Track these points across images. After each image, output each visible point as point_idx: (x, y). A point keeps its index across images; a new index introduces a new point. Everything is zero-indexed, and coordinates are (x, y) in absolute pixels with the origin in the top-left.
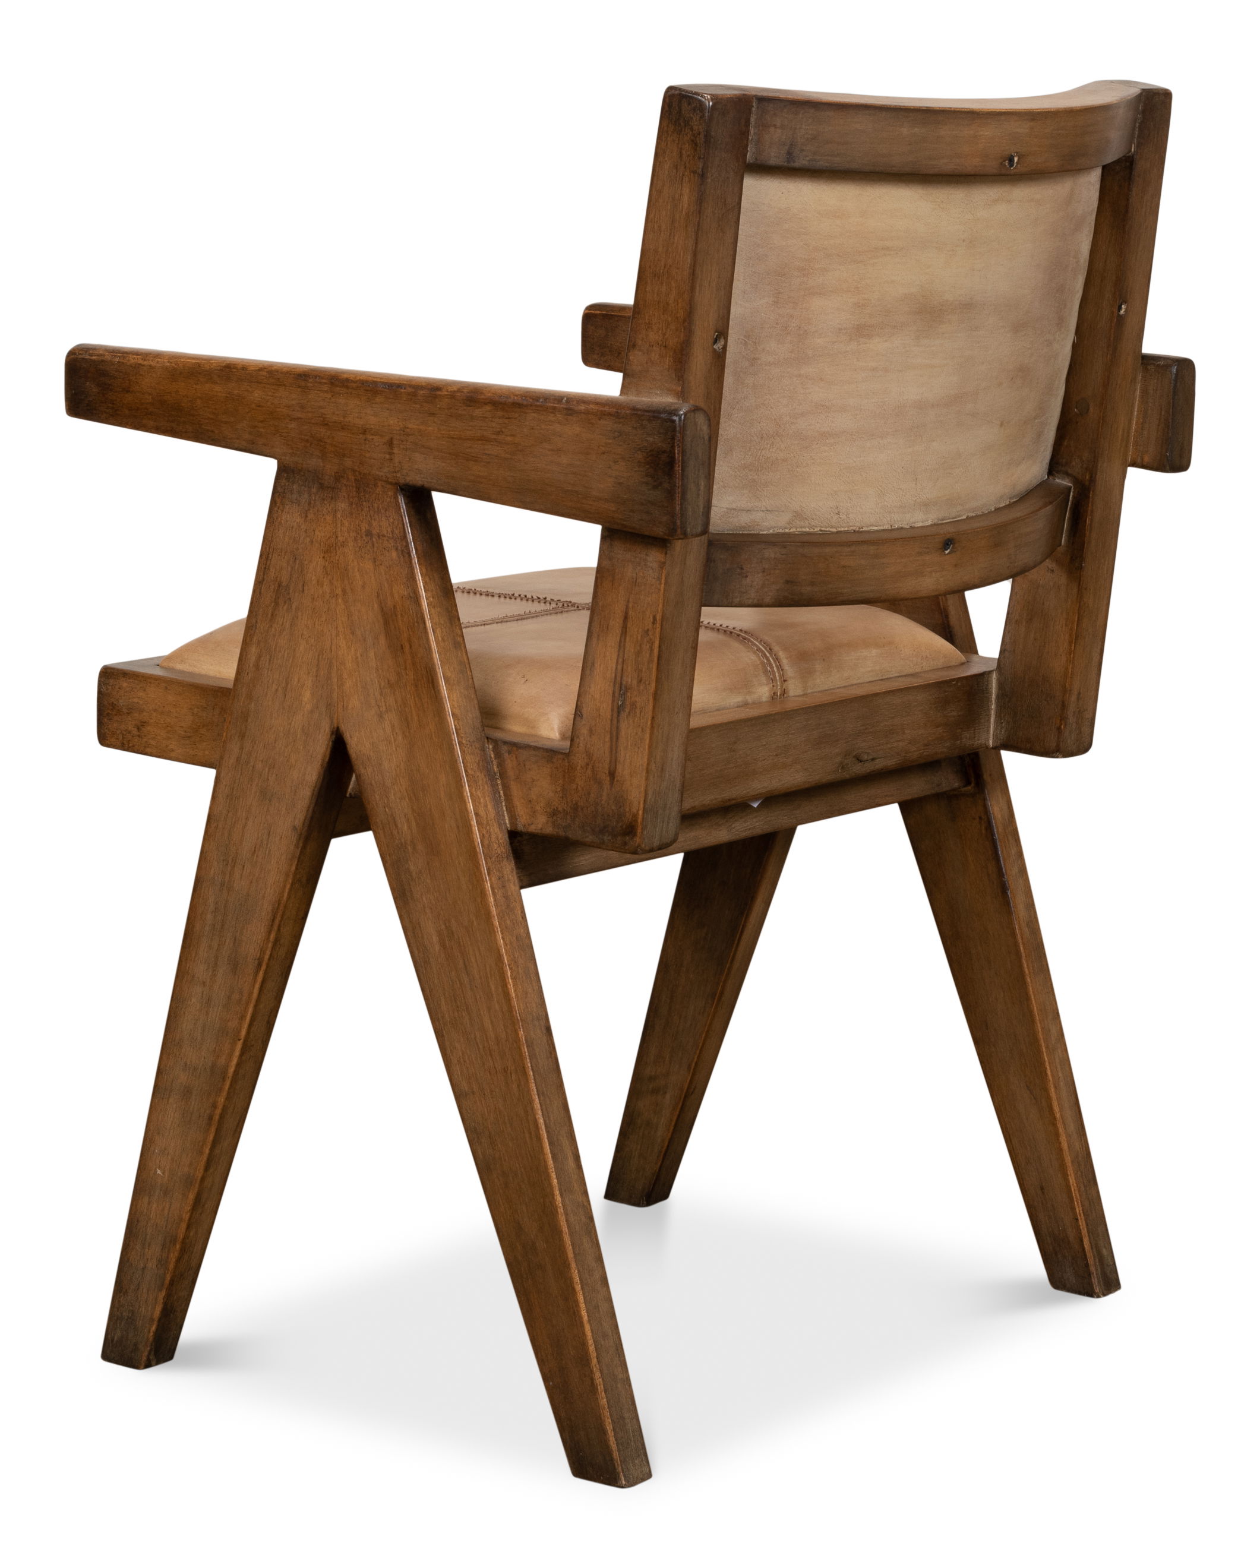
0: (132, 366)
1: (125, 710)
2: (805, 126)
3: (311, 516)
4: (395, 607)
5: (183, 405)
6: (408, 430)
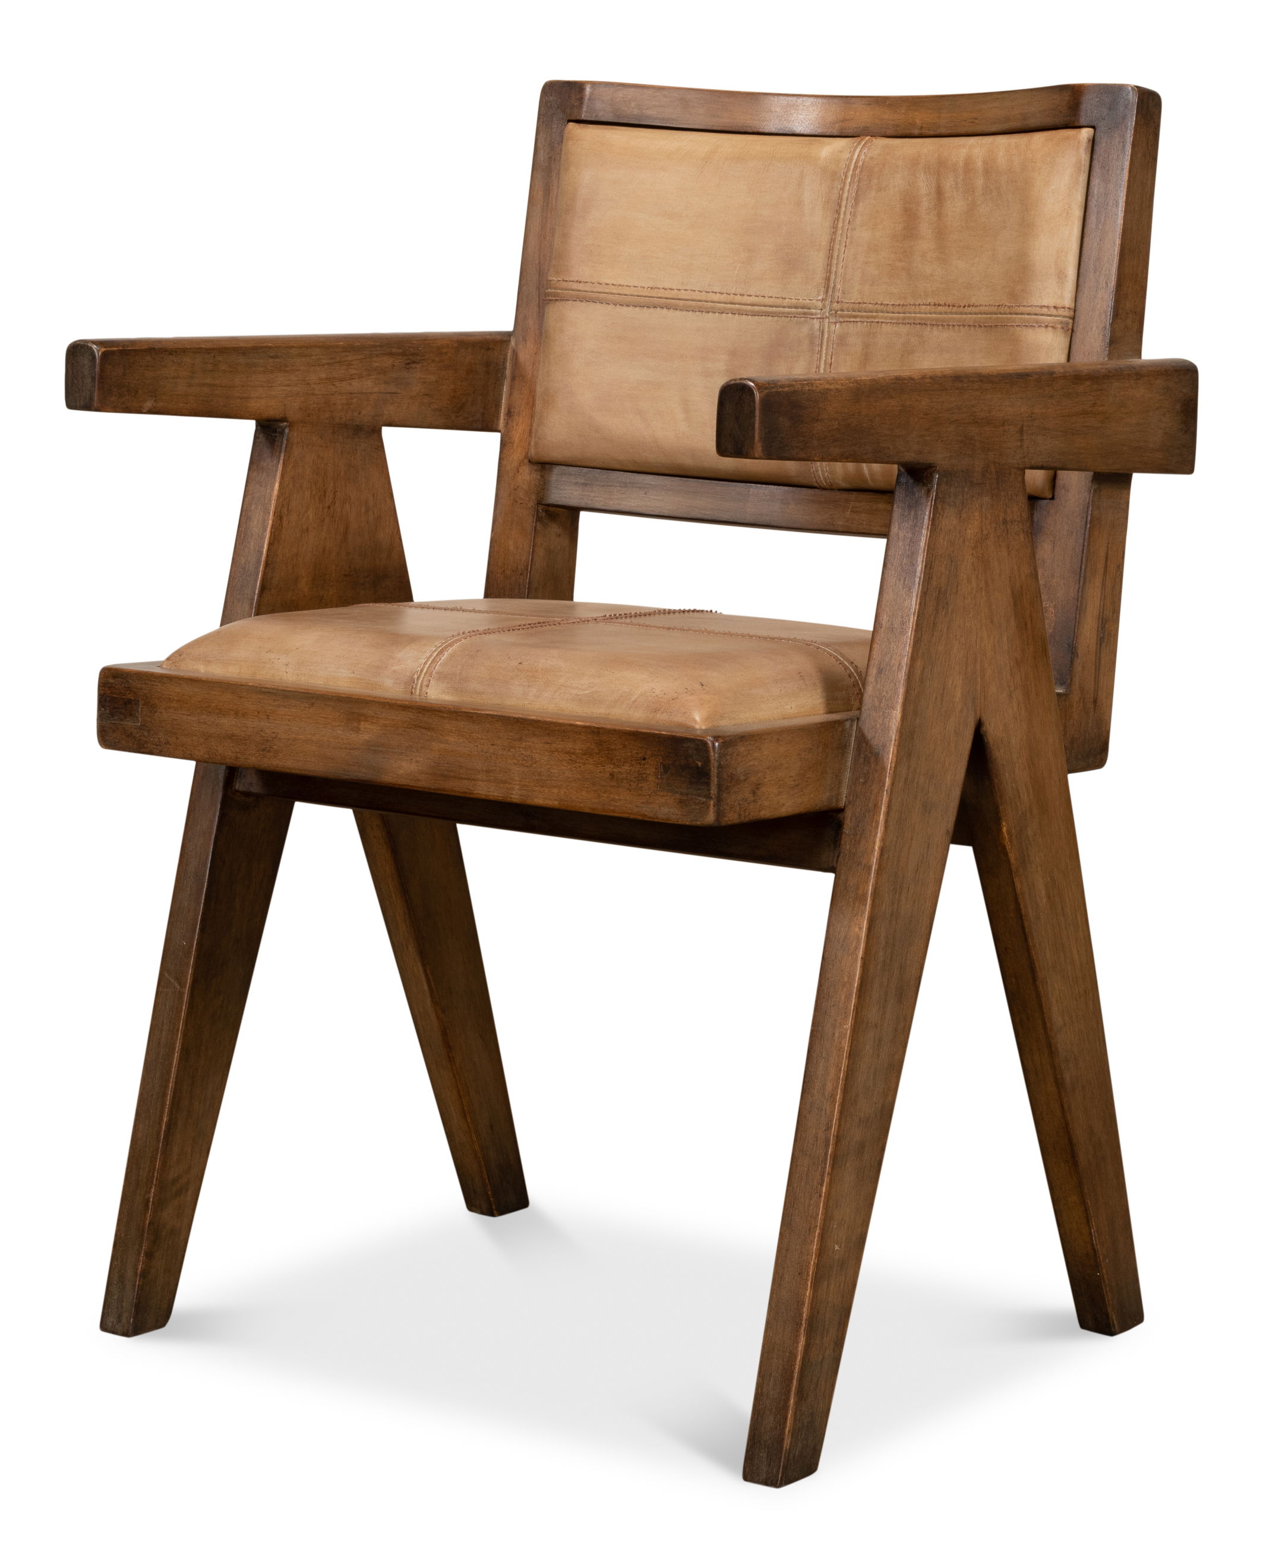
0: (820, 393)
1: (742, 778)
3: (964, 516)
4: (1022, 587)
5: (864, 425)
6: (1034, 415)
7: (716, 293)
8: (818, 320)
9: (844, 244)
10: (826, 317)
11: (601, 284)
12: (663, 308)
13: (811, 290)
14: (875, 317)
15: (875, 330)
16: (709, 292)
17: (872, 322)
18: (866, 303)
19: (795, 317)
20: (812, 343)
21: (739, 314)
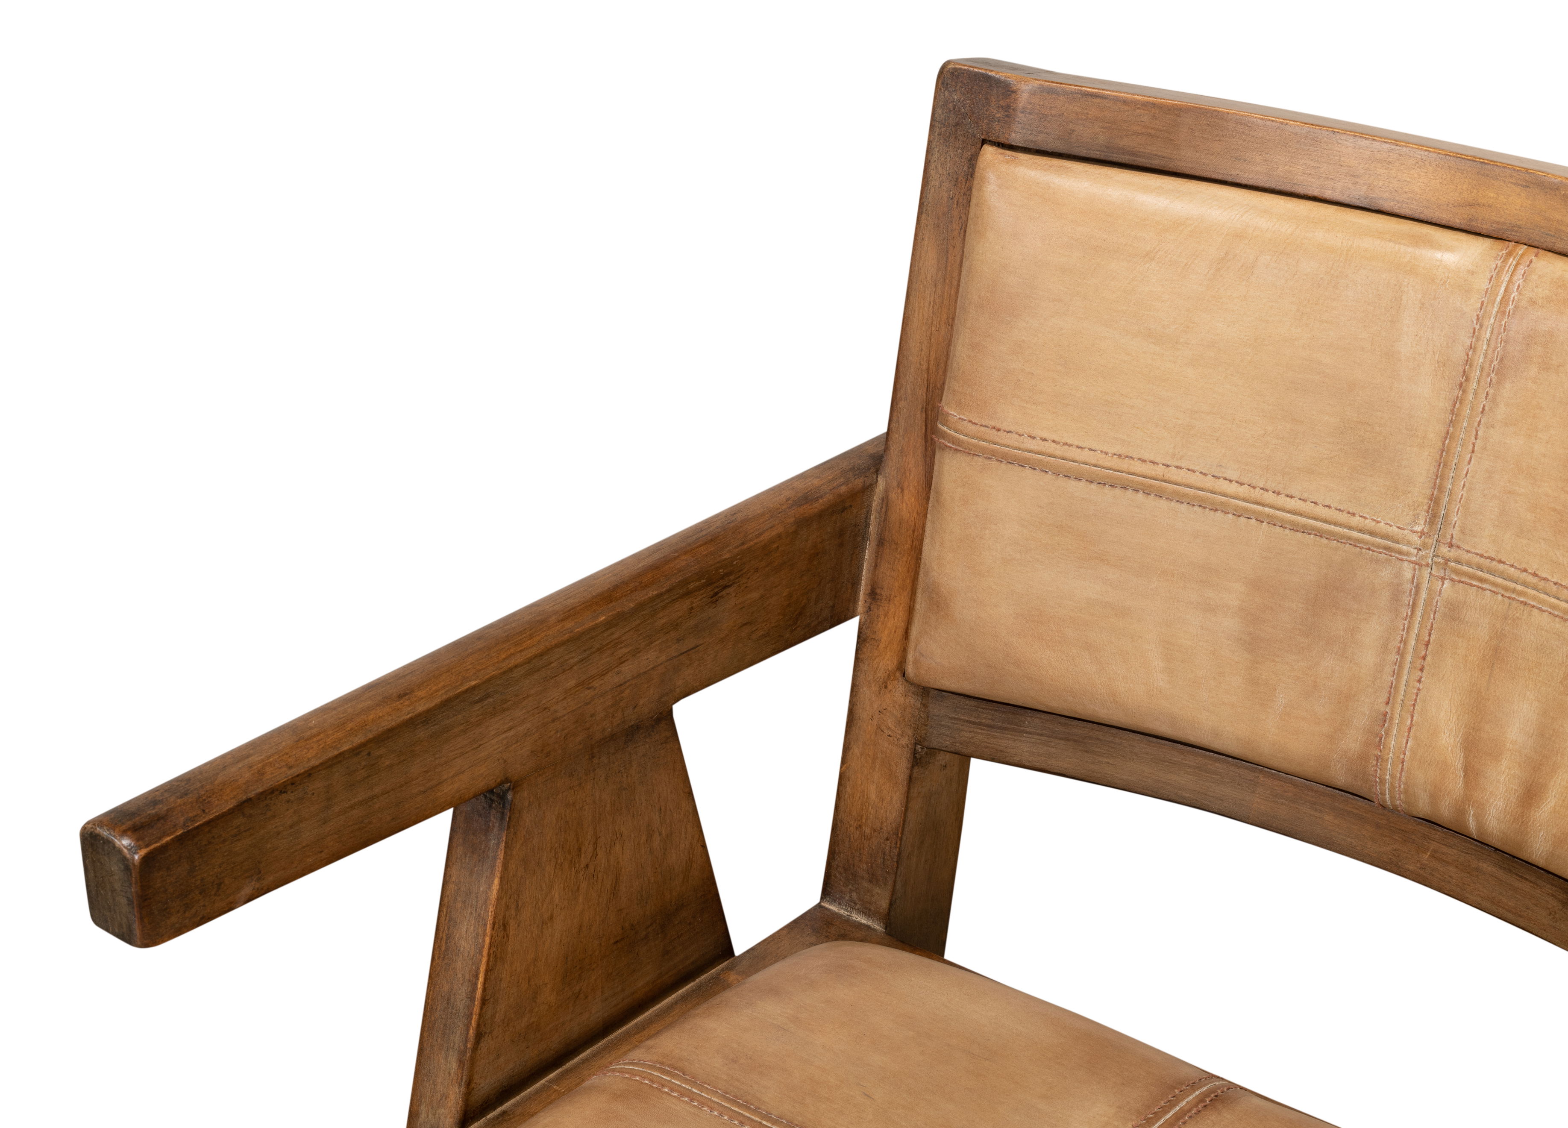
7: (1231, 481)
8: (1411, 565)
9: (1471, 448)
10: (1427, 565)
11: (1034, 438)
12: (1137, 491)
13: (1403, 511)
14: (1520, 593)
15: (1518, 615)
16: (1218, 478)
17: (1514, 599)
18: (1504, 563)
19: (1369, 549)
20: (1396, 598)
21: (1268, 523)
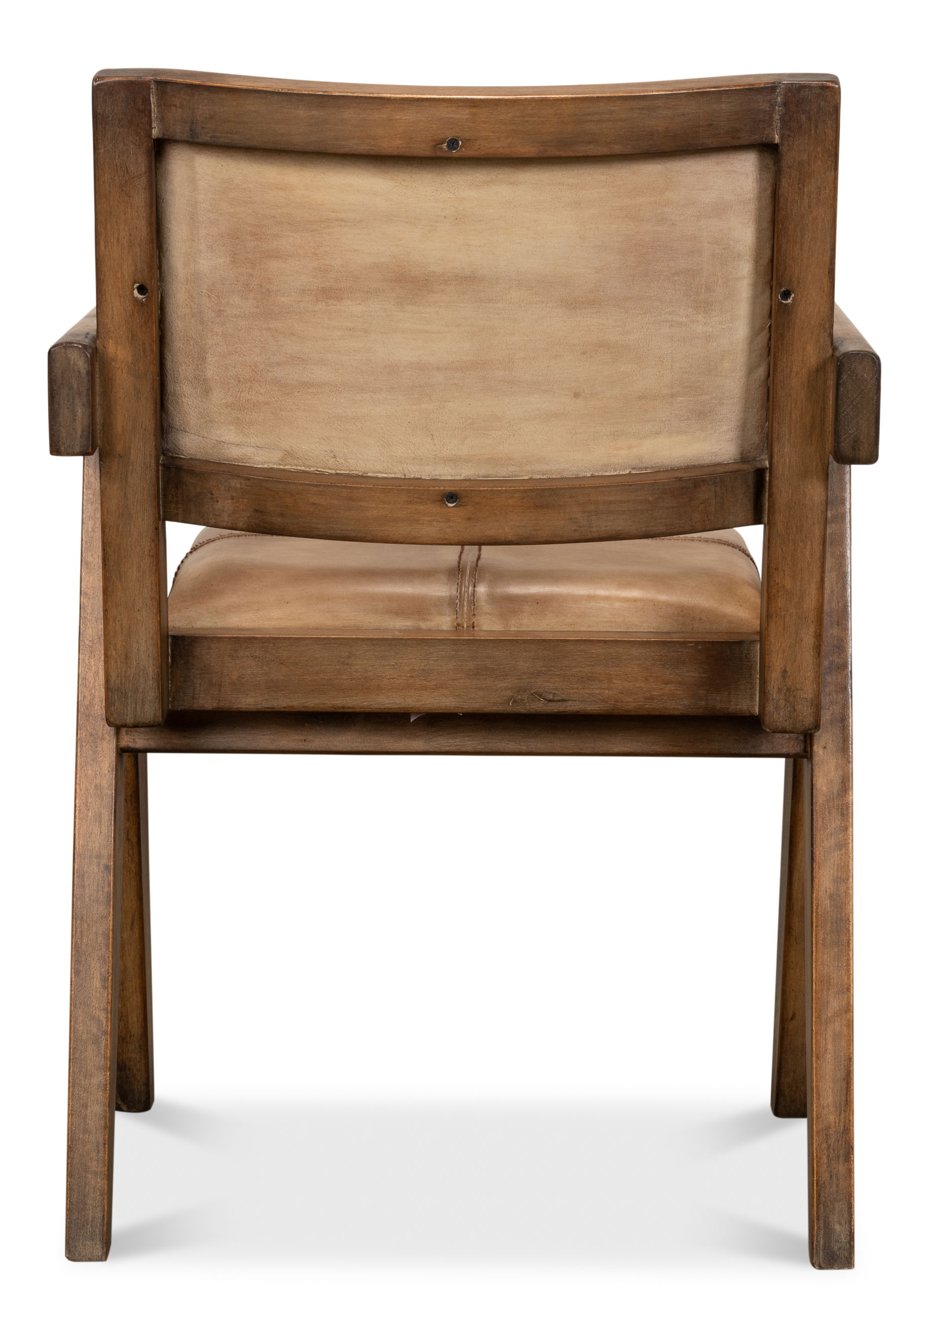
2: (202, 106)
